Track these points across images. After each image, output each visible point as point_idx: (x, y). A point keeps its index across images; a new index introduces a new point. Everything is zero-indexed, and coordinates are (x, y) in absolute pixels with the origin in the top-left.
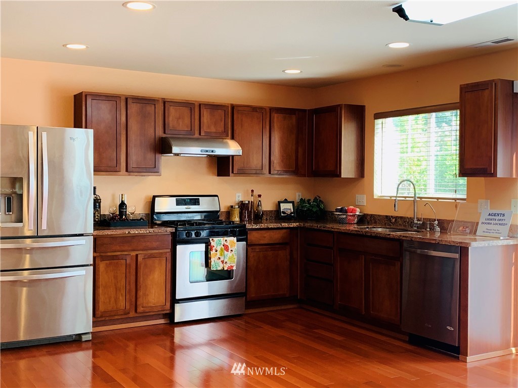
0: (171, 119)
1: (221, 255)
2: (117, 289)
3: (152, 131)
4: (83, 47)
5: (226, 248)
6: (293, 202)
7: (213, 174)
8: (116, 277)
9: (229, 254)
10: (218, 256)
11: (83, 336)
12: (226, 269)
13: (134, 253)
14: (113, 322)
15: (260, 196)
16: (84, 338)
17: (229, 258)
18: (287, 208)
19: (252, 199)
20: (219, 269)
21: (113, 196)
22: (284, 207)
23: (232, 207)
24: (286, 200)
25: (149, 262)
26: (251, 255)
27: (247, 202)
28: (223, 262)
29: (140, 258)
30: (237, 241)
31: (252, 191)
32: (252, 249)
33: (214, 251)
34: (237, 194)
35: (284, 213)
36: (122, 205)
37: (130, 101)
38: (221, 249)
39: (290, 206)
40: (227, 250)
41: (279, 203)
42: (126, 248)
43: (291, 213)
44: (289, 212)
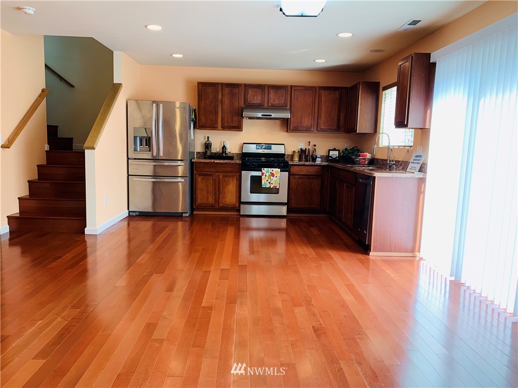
0: (249, 96)
1: (269, 178)
2: (208, 192)
3: (237, 103)
4: (181, 56)
5: (273, 175)
6: (339, 151)
7: (284, 131)
8: (207, 186)
9: (275, 179)
10: (267, 179)
11: (183, 214)
12: (272, 187)
13: (218, 174)
14: (208, 210)
15: (315, 146)
16: (184, 215)
17: (274, 181)
18: (334, 154)
19: (308, 147)
20: (267, 187)
21: (221, 142)
22: (332, 153)
23: (294, 151)
24: (335, 149)
25: (227, 179)
26: (293, 181)
27: (304, 149)
28: (270, 183)
29: (221, 177)
30: (281, 171)
31: (309, 142)
32: (294, 177)
33: (264, 176)
34: (300, 144)
35: (331, 157)
36: (224, 147)
37: (224, 86)
38: (269, 175)
39: (336, 153)
40: (273, 176)
41: (329, 150)
42: (213, 170)
43: (336, 157)
44: (334, 157)
